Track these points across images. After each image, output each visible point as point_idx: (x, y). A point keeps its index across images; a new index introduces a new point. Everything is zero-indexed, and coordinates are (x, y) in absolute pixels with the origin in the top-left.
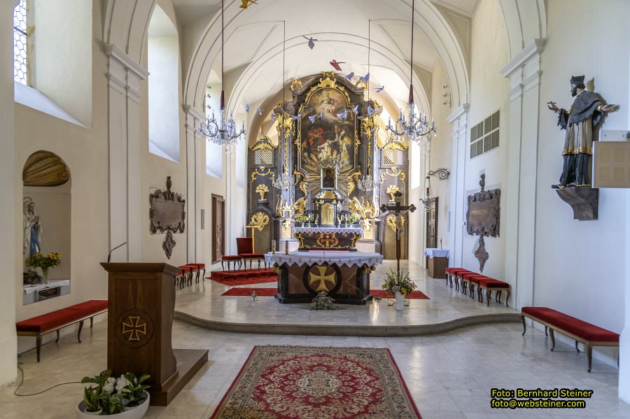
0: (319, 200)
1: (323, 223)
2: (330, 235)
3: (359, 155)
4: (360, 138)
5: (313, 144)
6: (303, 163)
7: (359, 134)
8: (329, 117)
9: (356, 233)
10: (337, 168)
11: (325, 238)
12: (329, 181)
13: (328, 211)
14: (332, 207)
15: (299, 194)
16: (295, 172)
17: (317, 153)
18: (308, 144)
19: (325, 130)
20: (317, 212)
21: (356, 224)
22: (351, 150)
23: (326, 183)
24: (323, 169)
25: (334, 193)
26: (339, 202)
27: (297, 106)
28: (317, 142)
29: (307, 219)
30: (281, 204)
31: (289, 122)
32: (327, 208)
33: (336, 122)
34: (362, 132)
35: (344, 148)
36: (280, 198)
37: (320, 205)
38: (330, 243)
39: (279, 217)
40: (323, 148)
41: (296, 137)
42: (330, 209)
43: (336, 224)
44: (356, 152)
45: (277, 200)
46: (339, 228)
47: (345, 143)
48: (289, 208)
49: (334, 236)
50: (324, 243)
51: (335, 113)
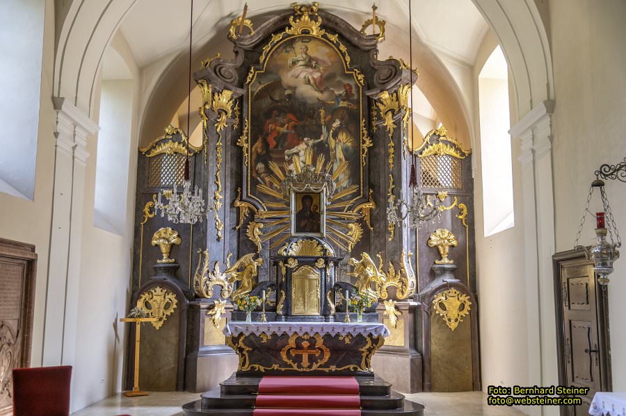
0: (286, 259)
1: (297, 310)
2: (312, 341)
3: (369, 169)
4: (371, 135)
5: (276, 147)
6: (255, 183)
7: (369, 126)
8: (309, 93)
9: (370, 335)
10: (325, 192)
11: (299, 347)
12: (309, 219)
13: (307, 283)
14: (315, 275)
15: (244, 245)
16: (238, 203)
18: (266, 145)
19: (300, 119)
20: (282, 286)
21: (371, 312)
22: (352, 157)
23: (303, 224)
24: (297, 193)
25: (319, 243)
26: (331, 264)
27: (243, 71)
28: (285, 142)
29: (259, 302)
30: (205, 269)
31: (225, 99)
32: (304, 277)
33: (323, 104)
34: (374, 123)
35: (340, 154)
36: (204, 256)
37: (289, 271)
38: (312, 359)
39: (198, 297)
40: (297, 154)
41: (240, 132)
42: (310, 280)
43: (325, 313)
44: (363, 163)
45: (198, 261)
46: (331, 323)
47: (340, 144)
48: (223, 278)
49: (320, 343)
50: (298, 359)
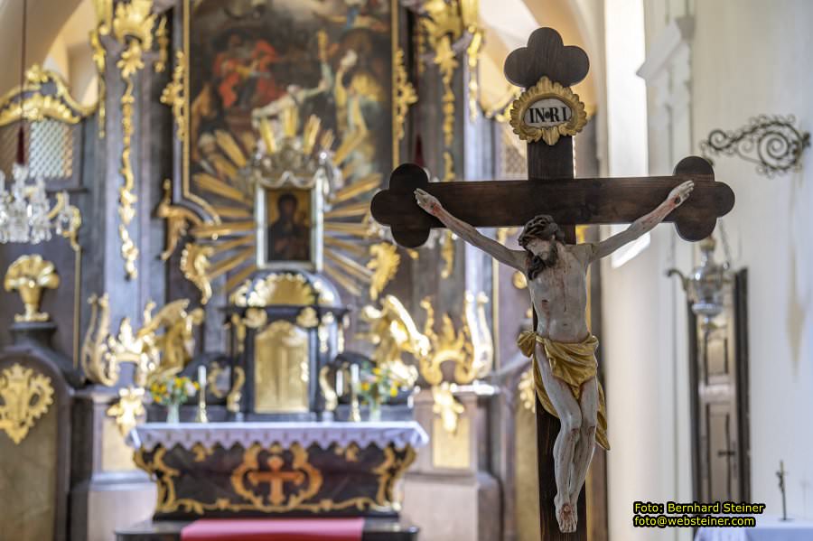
0: (243, 312)
1: (262, 406)
2: (287, 457)
3: (410, 140)
4: (413, 80)
5: (237, 103)
7: (410, 63)
9: (392, 445)
10: (321, 186)
11: (263, 468)
12: (290, 238)
13: (283, 355)
14: (299, 337)
15: (178, 286)
16: (165, 211)
17: (243, 129)
18: (217, 100)
19: (281, 50)
20: (240, 359)
21: (397, 404)
22: (379, 122)
23: (280, 246)
24: (268, 191)
25: (308, 282)
26: (329, 319)
28: (253, 95)
29: (191, 389)
30: (103, 332)
32: (277, 343)
34: (421, 59)
36: (100, 309)
37: (251, 333)
38: (289, 489)
39: (91, 383)
41: (168, 76)
42: (290, 349)
43: (317, 407)
44: (399, 134)
45: (89, 317)
46: (327, 423)
48: (138, 347)
49: (301, 460)
50: (263, 490)
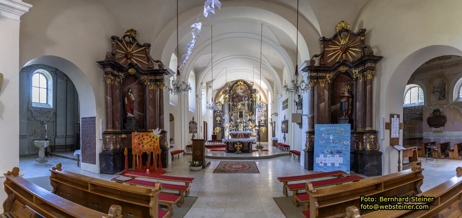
1: (239, 130)
3: (251, 107)
5: (236, 103)
6: (232, 110)
8: (241, 94)
10: (244, 112)
11: (240, 135)
12: (241, 116)
15: (231, 120)
17: (237, 106)
18: (234, 103)
21: (250, 130)
22: (248, 105)
27: (230, 91)
31: (227, 96)
35: (246, 105)
40: (239, 105)
47: (246, 103)
51: (243, 93)
